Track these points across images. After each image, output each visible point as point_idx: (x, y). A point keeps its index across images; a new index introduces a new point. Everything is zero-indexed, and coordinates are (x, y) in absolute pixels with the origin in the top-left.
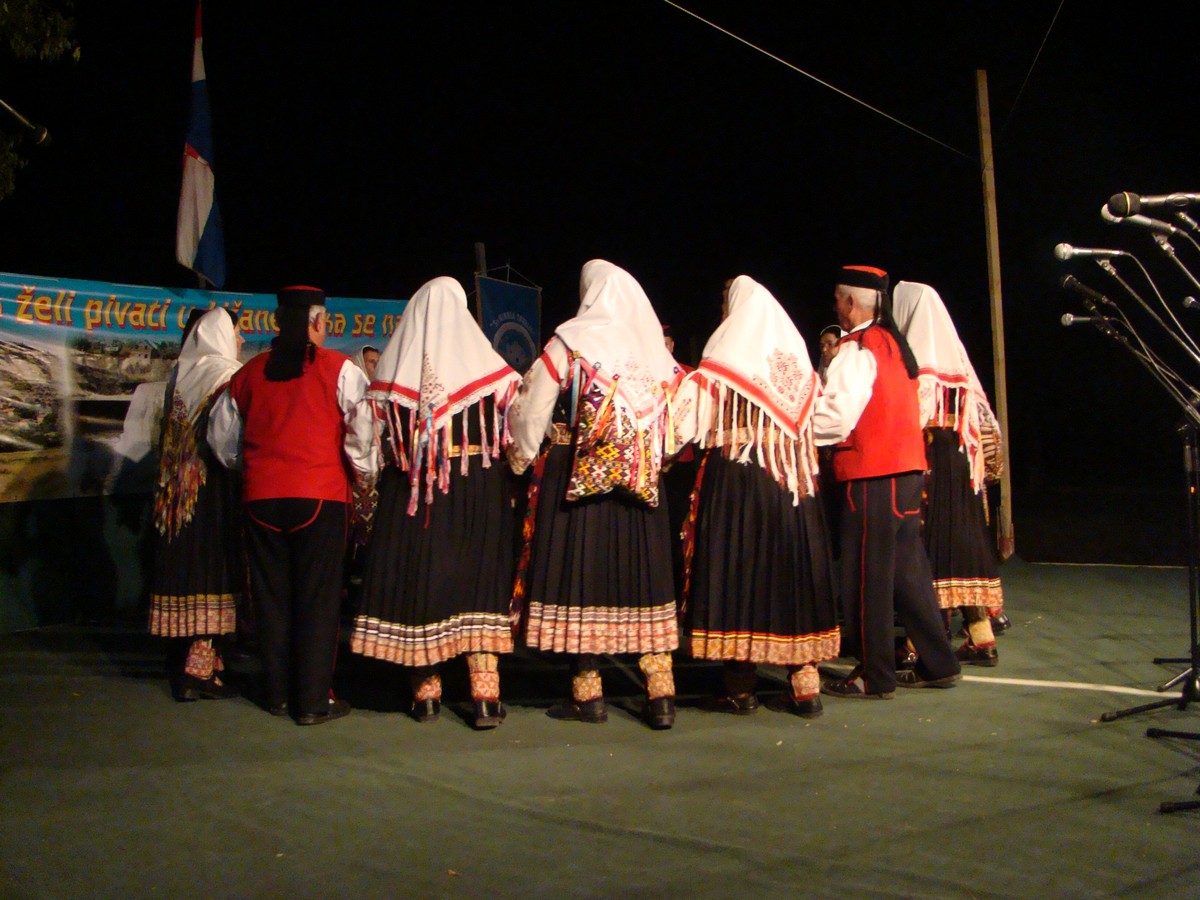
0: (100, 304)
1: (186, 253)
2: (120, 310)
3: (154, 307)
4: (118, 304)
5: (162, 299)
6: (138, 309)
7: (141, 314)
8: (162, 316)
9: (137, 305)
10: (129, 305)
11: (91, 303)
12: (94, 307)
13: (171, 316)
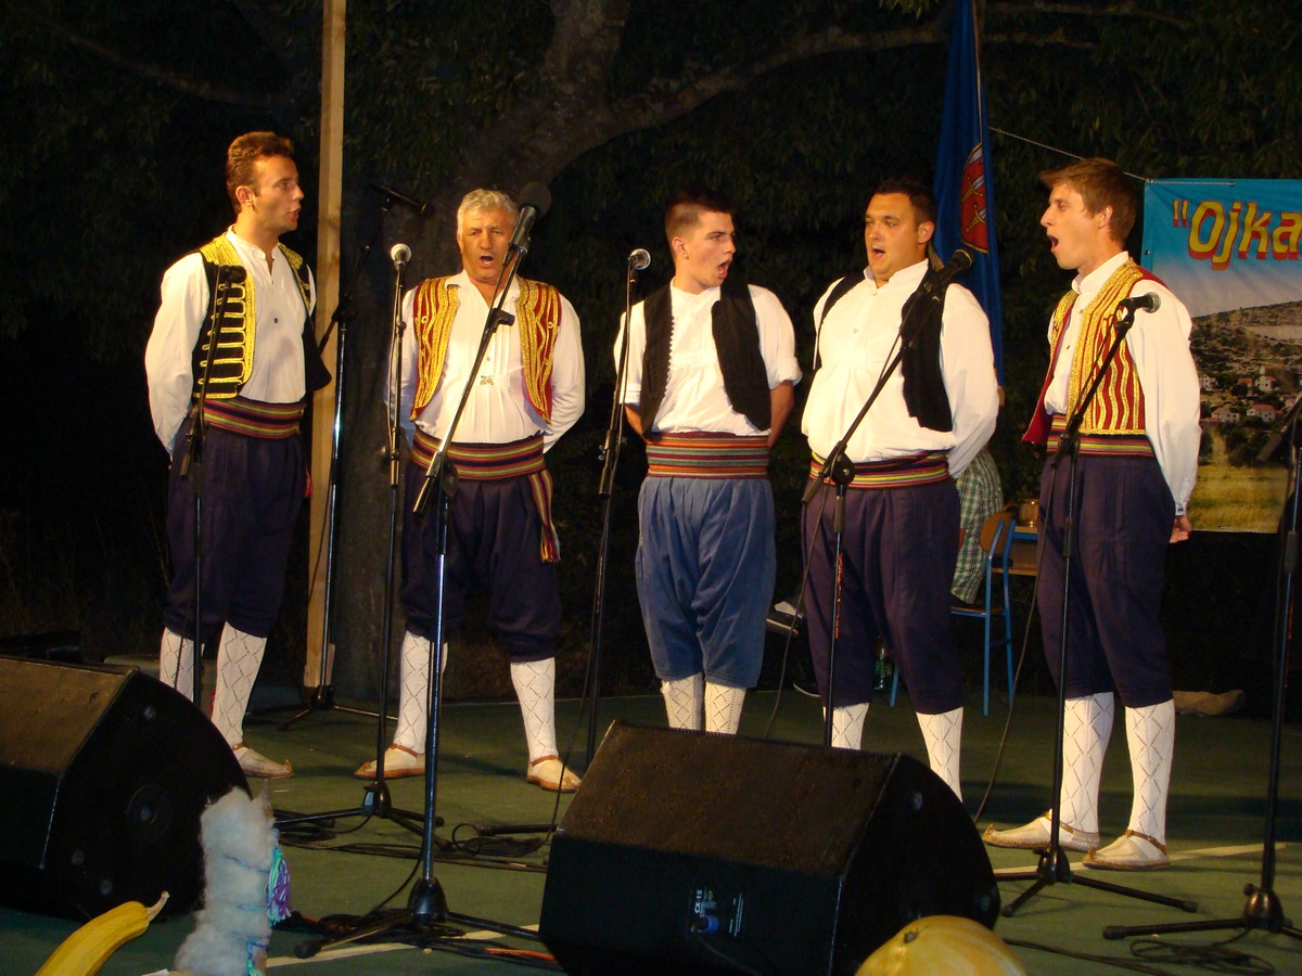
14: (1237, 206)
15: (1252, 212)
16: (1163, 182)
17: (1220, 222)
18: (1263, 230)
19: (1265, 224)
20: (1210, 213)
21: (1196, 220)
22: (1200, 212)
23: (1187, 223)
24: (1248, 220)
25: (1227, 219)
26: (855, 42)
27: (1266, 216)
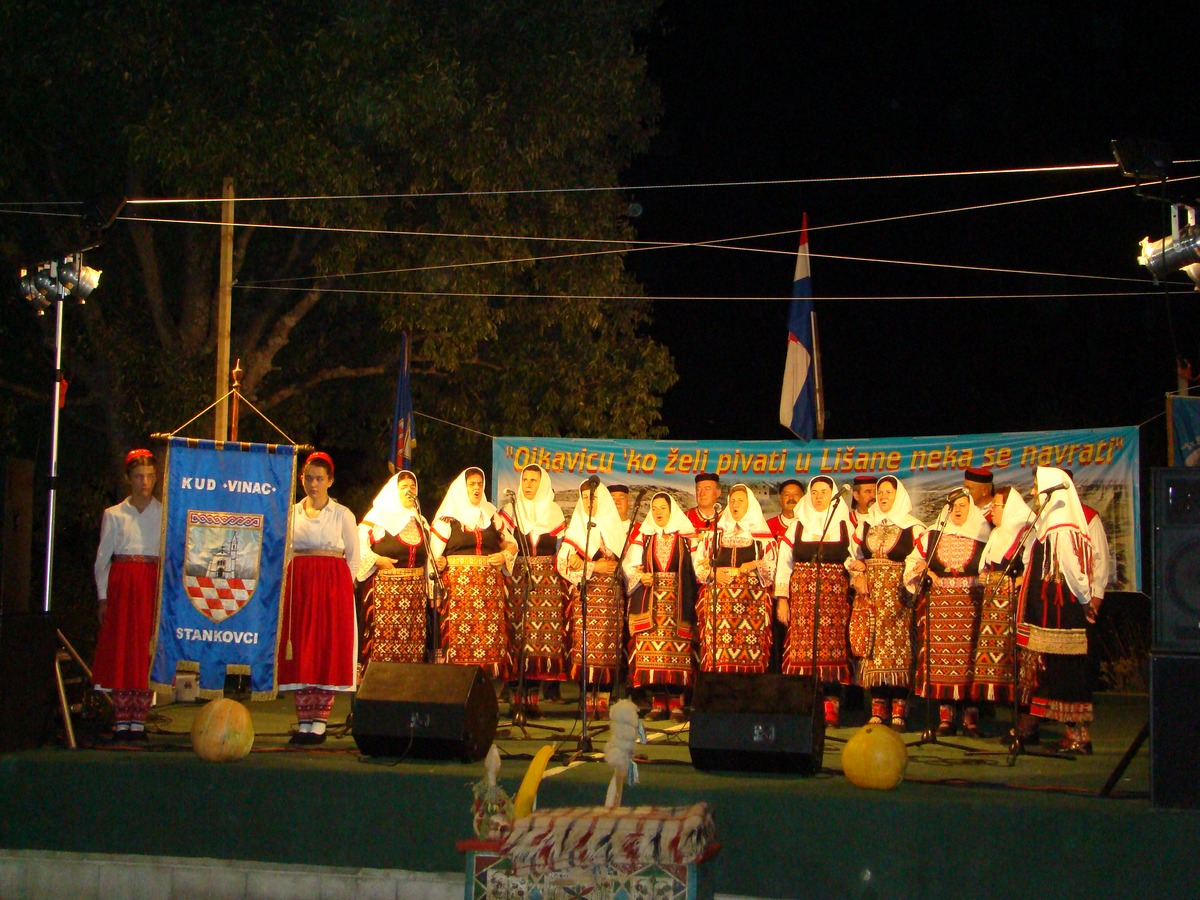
0: (729, 457)
1: (786, 417)
2: (747, 461)
3: (773, 457)
4: (743, 456)
5: (780, 450)
6: (761, 458)
7: (764, 462)
8: (783, 462)
9: (759, 456)
10: (751, 456)
11: (721, 457)
12: (725, 459)
13: (790, 462)
14: (535, 449)
15: (542, 452)
16: (500, 438)
17: (527, 456)
18: (548, 460)
19: (549, 457)
20: (523, 451)
21: (517, 455)
22: (519, 451)
23: (513, 456)
24: (541, 456)
25: (531, 454)
26: (351, 373)
27: (549, 454)
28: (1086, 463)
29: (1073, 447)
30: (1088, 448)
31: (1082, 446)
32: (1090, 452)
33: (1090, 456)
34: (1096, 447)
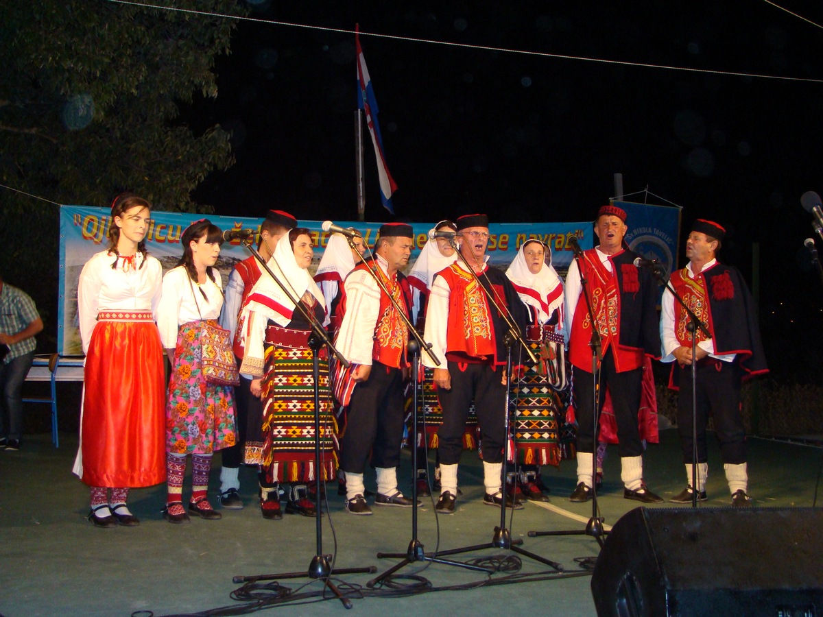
17: (96, 224)
20: (92, 220)
21: (85, 224)
22: (87, 219)
23: (81, 224)
25: (100, 223)
28: (560, 249)
29: (551, 236)
30: (561, 238)
31: (556, 235)
32: (563, 240)
33: (562, 244)
34: (566, 237)
